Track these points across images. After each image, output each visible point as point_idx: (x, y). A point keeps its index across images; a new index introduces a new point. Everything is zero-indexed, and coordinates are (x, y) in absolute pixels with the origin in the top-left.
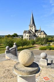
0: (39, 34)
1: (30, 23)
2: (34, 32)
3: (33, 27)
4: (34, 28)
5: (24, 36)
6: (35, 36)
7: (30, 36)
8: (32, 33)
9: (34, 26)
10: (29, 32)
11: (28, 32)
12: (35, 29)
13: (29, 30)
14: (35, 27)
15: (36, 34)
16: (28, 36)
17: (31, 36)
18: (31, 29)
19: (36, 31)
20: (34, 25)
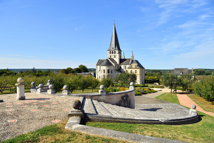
0: (128, 66)
1: (111, 45)
2: (118, 63)
3: (115, 52)
4: (117, 56)
5: (98, 70)
6: (119, 70)
7: (108, 71)
8: (114, 65)
9: (117, 51)
10: (108, 63)
11: (105, 62)
12: (120, 56)
13: (107, 60)
14: (120, 53)
15: (123, 67)
16: (104, 70)
17: (110, 71)
18: (112, 57)
19: (122, 61)
20: (119, 49)
